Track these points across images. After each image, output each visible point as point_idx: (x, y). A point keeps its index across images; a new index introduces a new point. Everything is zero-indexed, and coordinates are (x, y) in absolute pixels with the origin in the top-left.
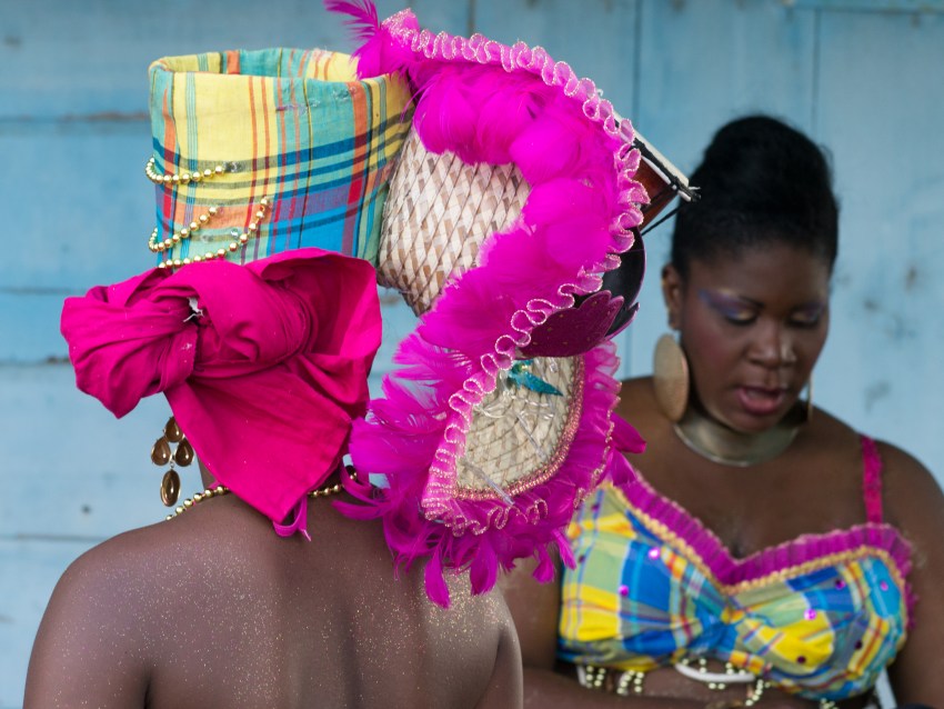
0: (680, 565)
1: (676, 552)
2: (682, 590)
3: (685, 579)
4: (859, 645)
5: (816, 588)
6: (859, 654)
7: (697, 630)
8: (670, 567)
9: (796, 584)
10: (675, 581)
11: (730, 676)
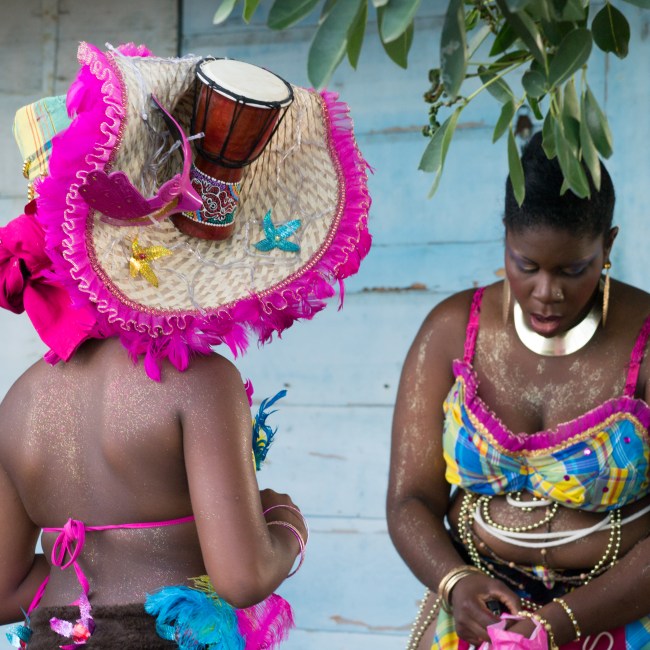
0: (484, 447)
1: (481, 438)
2: (488, 463)
3: (488, 455)
4: (606, 490)
5: (572, 458)
6: (607, 495)
7: (505, 483)
8: (478, 449)
9: (558, 456)
10: (482, 456)
11: (535, 503)
